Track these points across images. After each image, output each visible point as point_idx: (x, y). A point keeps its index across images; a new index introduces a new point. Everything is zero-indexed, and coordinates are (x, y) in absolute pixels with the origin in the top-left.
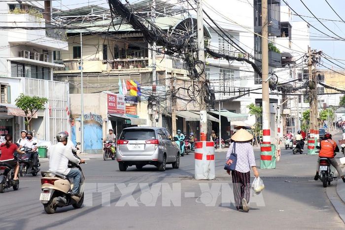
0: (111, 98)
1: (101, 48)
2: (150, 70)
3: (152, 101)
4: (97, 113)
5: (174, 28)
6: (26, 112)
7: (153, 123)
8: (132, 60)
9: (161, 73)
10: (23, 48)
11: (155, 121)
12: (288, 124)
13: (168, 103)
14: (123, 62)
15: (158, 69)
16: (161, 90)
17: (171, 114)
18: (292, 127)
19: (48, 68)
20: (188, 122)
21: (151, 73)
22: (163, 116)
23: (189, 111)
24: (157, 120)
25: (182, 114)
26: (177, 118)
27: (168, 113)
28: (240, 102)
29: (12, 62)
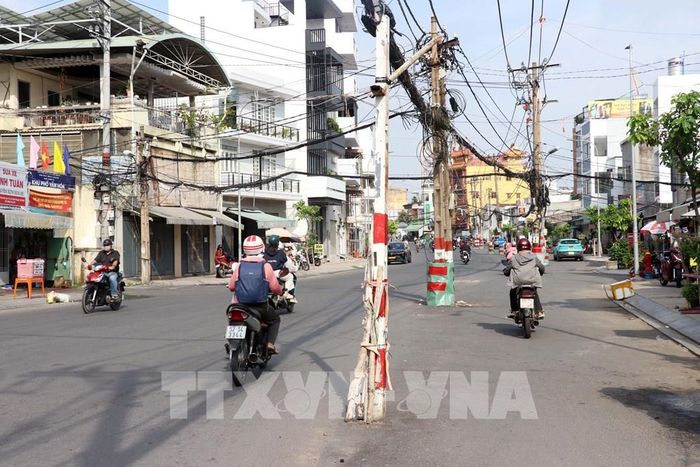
1: (14, 88)
2: (100, 124)
3: (103, 184)
5: (148, 46)
7: (102, 227)
8: (69, 108)
9: (123, 131)
11: (106, 223)
13: (137, 188)
14: (53, 112)
15: (114, 124)
16: (119, 162)
17: (139, 210)
21: (101, 131)
22: (126, 214)
23: (186, 208)
24: (112, 223)
25: (160, 212)
26: (151, 219)
27: (135, 209)
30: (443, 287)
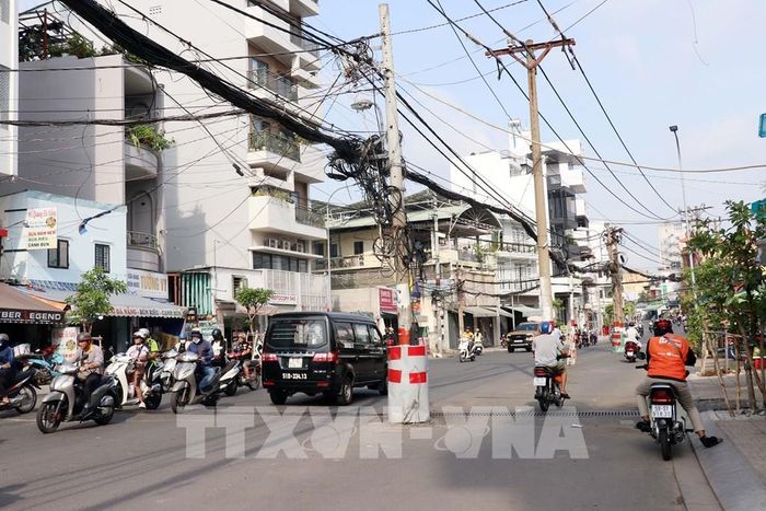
0: (384, 294)
2: (433, 262)
3: (436, 296)
4: (369, 311)
5: (457, 217)
6: (248, 308)
7: (437, 320)
9: (446, 265)
10: (270, 236)
11: (439, 318)
12: (590, 319)
13: (455, 297)
15: (441, 262)
16: (445, 284)
17: (458, 310)
18: (595, 322)
19: (306, 260)
20: (479, 318)
21: (434, 266)
22: (449, 312)
23: (480, 306)
24: (442, 317)
25: (469, 310)
26: (464, 315)
27: (455, 309)
28: (537, 297)
29: (255, 252)
30: (619, 344)
